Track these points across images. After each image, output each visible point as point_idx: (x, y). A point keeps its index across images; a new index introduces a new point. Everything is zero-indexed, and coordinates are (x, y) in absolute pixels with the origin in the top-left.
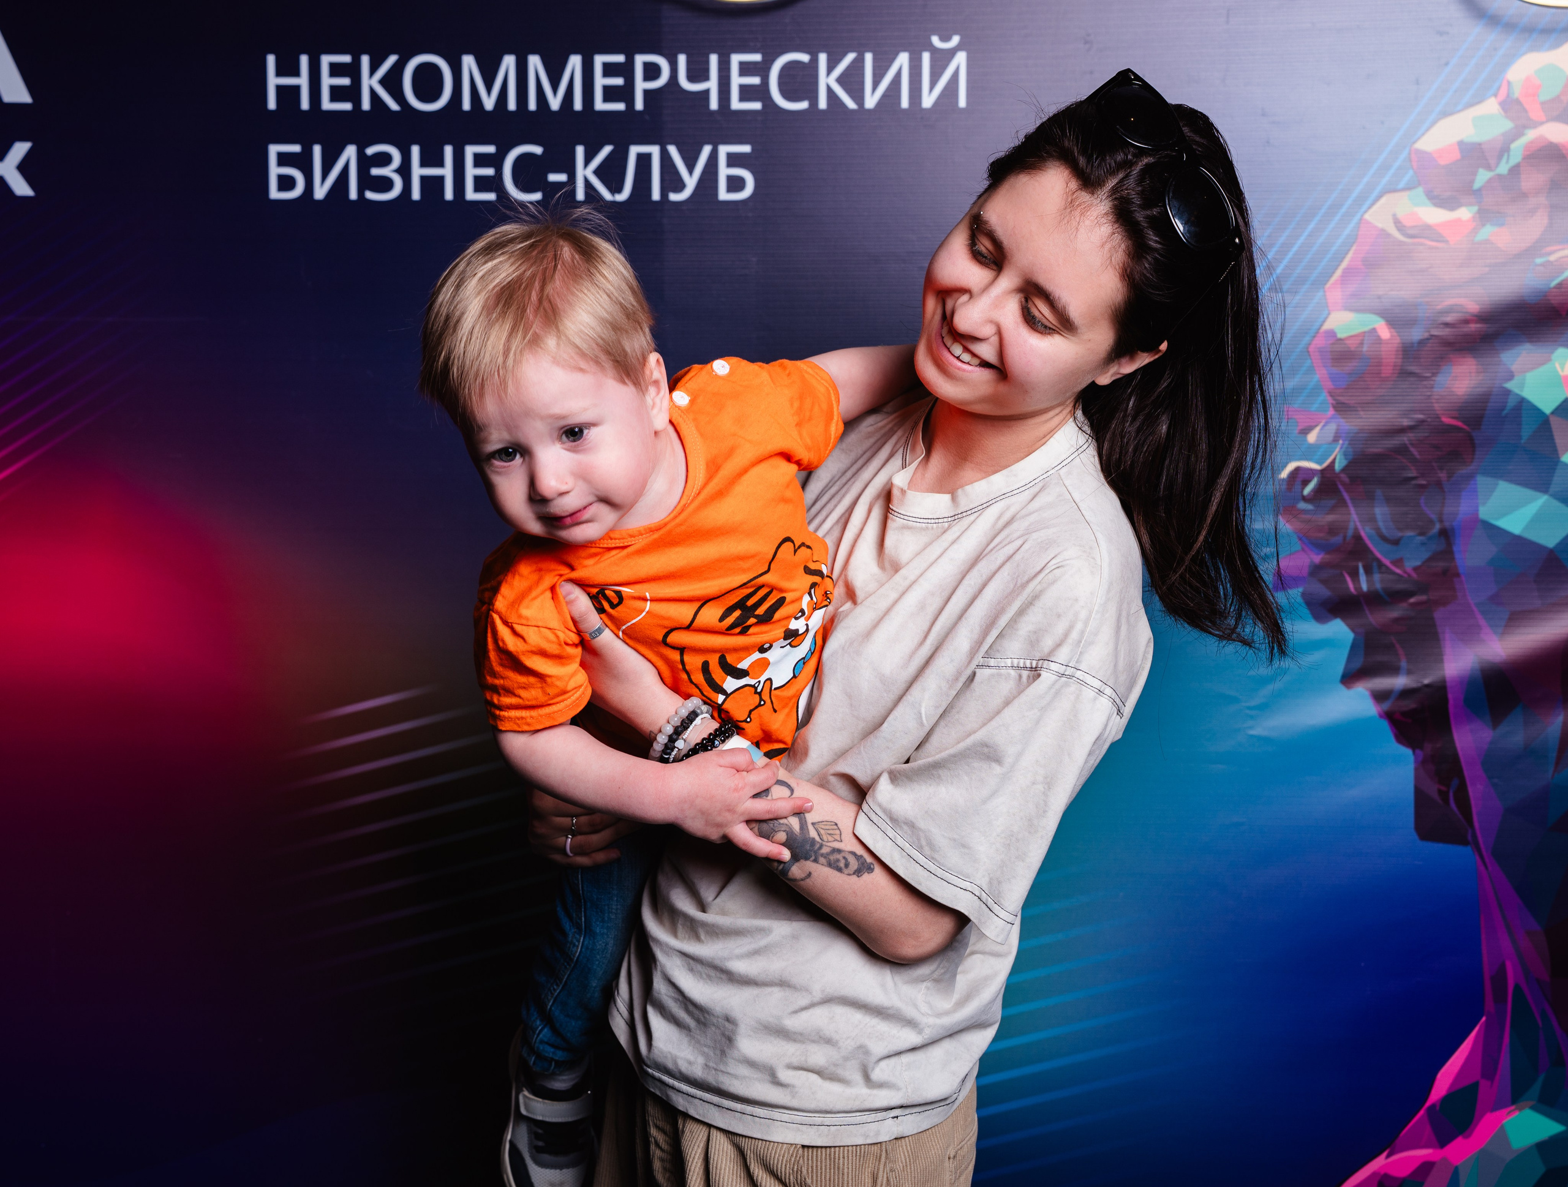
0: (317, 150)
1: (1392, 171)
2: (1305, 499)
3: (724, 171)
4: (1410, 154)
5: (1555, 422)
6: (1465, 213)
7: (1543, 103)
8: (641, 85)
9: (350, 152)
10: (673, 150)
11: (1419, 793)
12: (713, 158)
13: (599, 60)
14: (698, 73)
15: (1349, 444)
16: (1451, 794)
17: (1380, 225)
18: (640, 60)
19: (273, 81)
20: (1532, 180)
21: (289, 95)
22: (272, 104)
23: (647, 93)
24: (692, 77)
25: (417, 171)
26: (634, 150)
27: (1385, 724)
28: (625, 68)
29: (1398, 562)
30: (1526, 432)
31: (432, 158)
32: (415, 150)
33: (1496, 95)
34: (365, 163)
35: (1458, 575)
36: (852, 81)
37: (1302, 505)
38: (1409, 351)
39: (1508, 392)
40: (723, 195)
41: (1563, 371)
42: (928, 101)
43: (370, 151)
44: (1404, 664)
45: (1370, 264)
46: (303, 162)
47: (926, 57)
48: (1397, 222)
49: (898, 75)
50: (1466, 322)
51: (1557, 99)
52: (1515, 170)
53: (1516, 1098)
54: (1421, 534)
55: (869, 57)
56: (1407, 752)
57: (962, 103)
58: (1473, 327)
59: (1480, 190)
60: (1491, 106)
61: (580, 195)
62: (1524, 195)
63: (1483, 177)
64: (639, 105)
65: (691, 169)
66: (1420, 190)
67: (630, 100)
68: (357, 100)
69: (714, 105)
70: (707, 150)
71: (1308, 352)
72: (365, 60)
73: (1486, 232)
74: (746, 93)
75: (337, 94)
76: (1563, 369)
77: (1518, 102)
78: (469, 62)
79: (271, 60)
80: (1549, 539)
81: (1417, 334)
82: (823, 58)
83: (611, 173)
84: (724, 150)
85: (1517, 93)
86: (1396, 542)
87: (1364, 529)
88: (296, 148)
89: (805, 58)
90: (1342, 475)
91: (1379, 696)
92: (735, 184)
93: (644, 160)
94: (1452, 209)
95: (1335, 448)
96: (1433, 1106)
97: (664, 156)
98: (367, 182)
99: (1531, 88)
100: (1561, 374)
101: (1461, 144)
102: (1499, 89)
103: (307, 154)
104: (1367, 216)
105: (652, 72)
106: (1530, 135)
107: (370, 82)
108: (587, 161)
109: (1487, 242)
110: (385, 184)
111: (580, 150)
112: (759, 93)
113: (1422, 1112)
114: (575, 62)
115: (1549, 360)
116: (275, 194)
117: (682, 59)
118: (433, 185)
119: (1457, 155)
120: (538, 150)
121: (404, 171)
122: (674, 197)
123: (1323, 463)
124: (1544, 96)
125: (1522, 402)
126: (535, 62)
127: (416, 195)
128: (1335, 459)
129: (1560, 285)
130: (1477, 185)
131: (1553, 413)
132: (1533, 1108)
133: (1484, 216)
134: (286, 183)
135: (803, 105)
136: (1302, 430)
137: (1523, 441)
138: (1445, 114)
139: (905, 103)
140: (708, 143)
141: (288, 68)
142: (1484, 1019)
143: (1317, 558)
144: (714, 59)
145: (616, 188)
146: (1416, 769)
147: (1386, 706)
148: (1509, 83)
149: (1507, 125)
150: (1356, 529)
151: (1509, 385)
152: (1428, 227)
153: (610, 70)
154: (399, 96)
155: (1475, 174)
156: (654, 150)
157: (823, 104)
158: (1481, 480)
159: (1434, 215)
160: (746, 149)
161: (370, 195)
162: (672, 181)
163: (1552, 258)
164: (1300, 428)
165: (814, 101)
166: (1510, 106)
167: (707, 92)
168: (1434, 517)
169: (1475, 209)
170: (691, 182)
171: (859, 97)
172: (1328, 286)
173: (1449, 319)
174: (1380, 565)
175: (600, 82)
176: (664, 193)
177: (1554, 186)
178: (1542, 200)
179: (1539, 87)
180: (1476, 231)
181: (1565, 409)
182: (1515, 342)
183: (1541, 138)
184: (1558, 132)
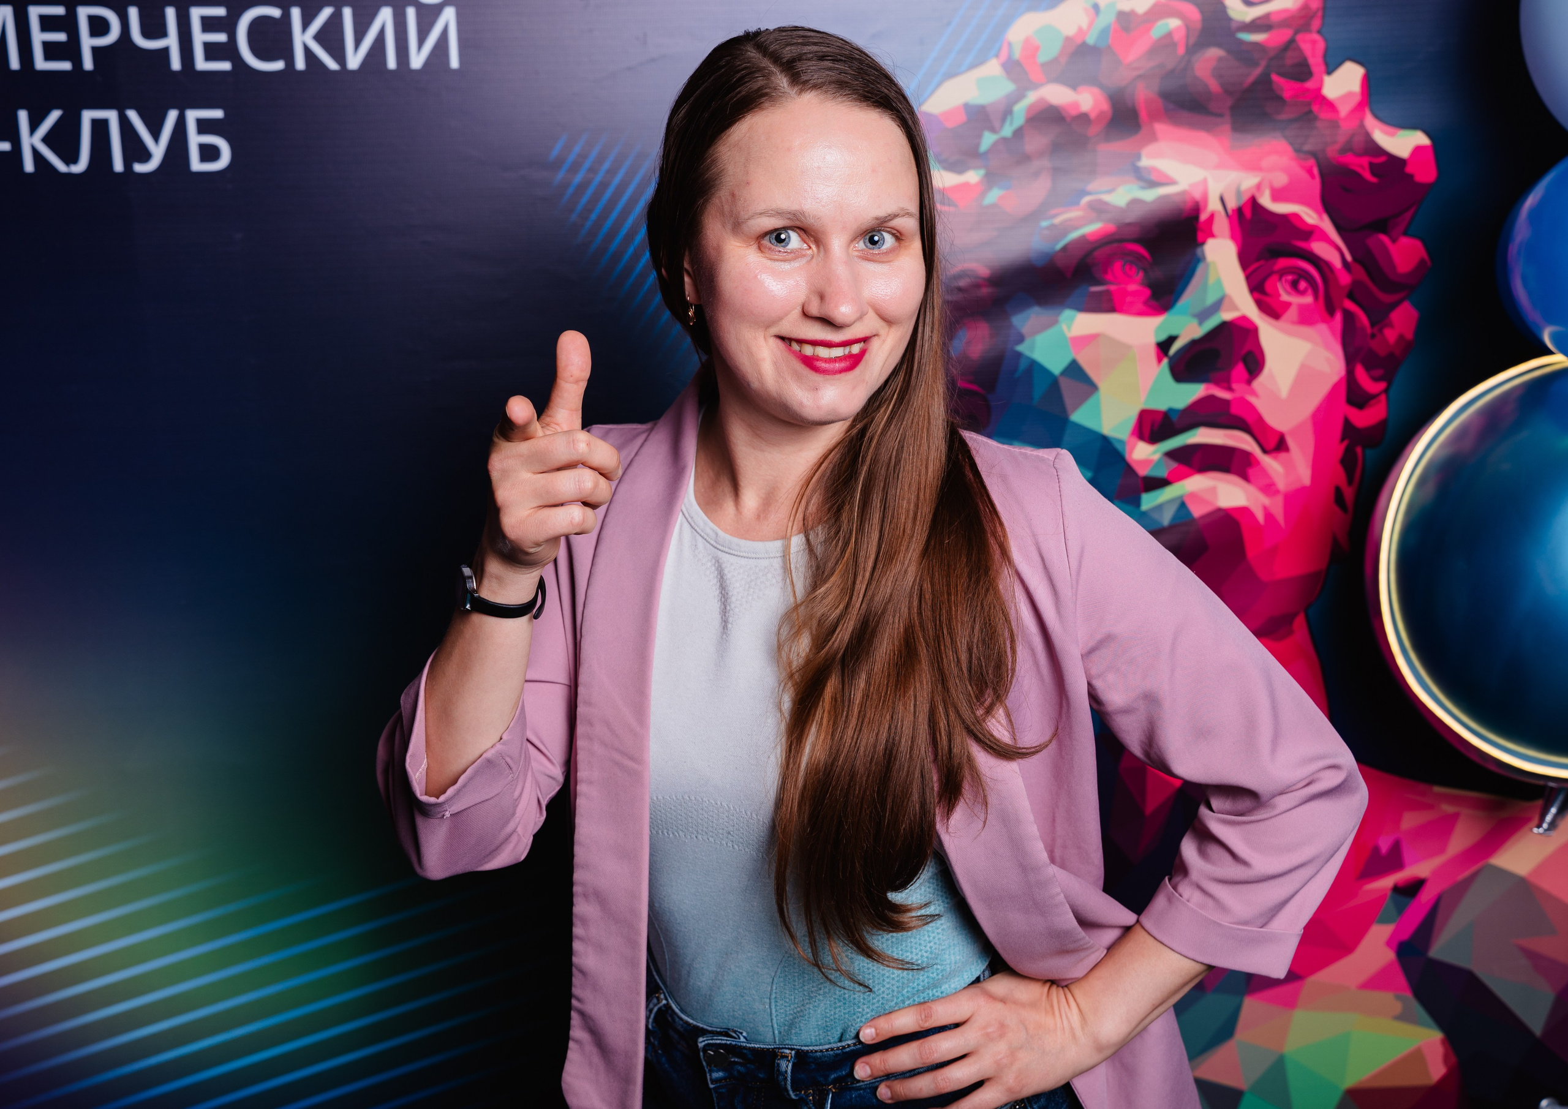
3: (195, 140)
5: (1065, 385)
6: (973, 177)
7: (1044, 65)
8: (87, 43)
10: (133, 115)
12: (181, 123)
13: (35, 12)
14: (154, 28)
18: (84, 13)
20: (1035, 142)
23: (96, 50)
24: (147, 34)
26: (88, 116)
28: (68, 23)
30: (1038, 393)
33: (997, 56)
36: (330, 37)
39: (1019, 355)
40: (196, 165)
41: (1069, 333)
42: (417, 61)
47: (411, 13)
49: (382, 32)
50: (977, 286)
51: (1055, 61)
52: (1018, 133)
55: (347, 13)
57: (454, 63)
58: (985, 291)
59: (986, 153)
60: (993, 68)
61: (29, 166)
62: (1026, 158)
63: (988, 140)
64: (88, 64)
65: (156, 136)
67: (77, 60)
69: (176, 64)
70: (172, 116)
73: (993, 196)
74: (212, 52)
76: (1069, 330)
77: (1018, 63)
82: (296, 13)
84: (192, 115)
85: (1017, 54)
89: (275, 12)
92: (209, 153)
93: (100, 128)
94: (960, 172)
97: (125, 123)
99: (1031, 49)
100: (1068, 335)
101: (967, 107)
102: (1000, 50)
105: (99, 27)
106: (1031, 97)
108: (33, 127)
109: (993, 206)
111: (23, 116)
112: (227, 51)
114: (6, 14)
115: (1055, 322)
117: (133, 13)
119: (963, 117)
122: (139, 168)
124: (1043, 57)
125: (1033, 364)
129: (1065, 248)
130: (983, 148)
131: (1060, 374)
133: (991, 179)
135: (278, 65)
137: (1034, 402)
138: (950, 75)
139: (392, 63)
140: (174, 107)
144: (170, 12)
145: (71, 157)
148: (1009, 44)
149: (1007, 87)
151: (1020, 348)
152: (939, 191)
153: (49, 24)
155: (981, 135)
156: (112, 116)
157: (300, 64)
159: (944, 179)
160: (218, 114)
162: (135, 150)
163: (1057, 221)
165: (290, 60)
166: (1012, 68)
167: (165, 51)
169: (982, 172)
170: (158, 151)
171: (338, 54)
173: (962, 283)
175: (38, 37)
176: (128, 162)
177: (1056, 148)
178: (1045, 162)
179: (1037, 49)
180: (984, 193)
181: (1074, 370)
182: (1023, 306)
183: (1041, 100)
184: (1058, 95)
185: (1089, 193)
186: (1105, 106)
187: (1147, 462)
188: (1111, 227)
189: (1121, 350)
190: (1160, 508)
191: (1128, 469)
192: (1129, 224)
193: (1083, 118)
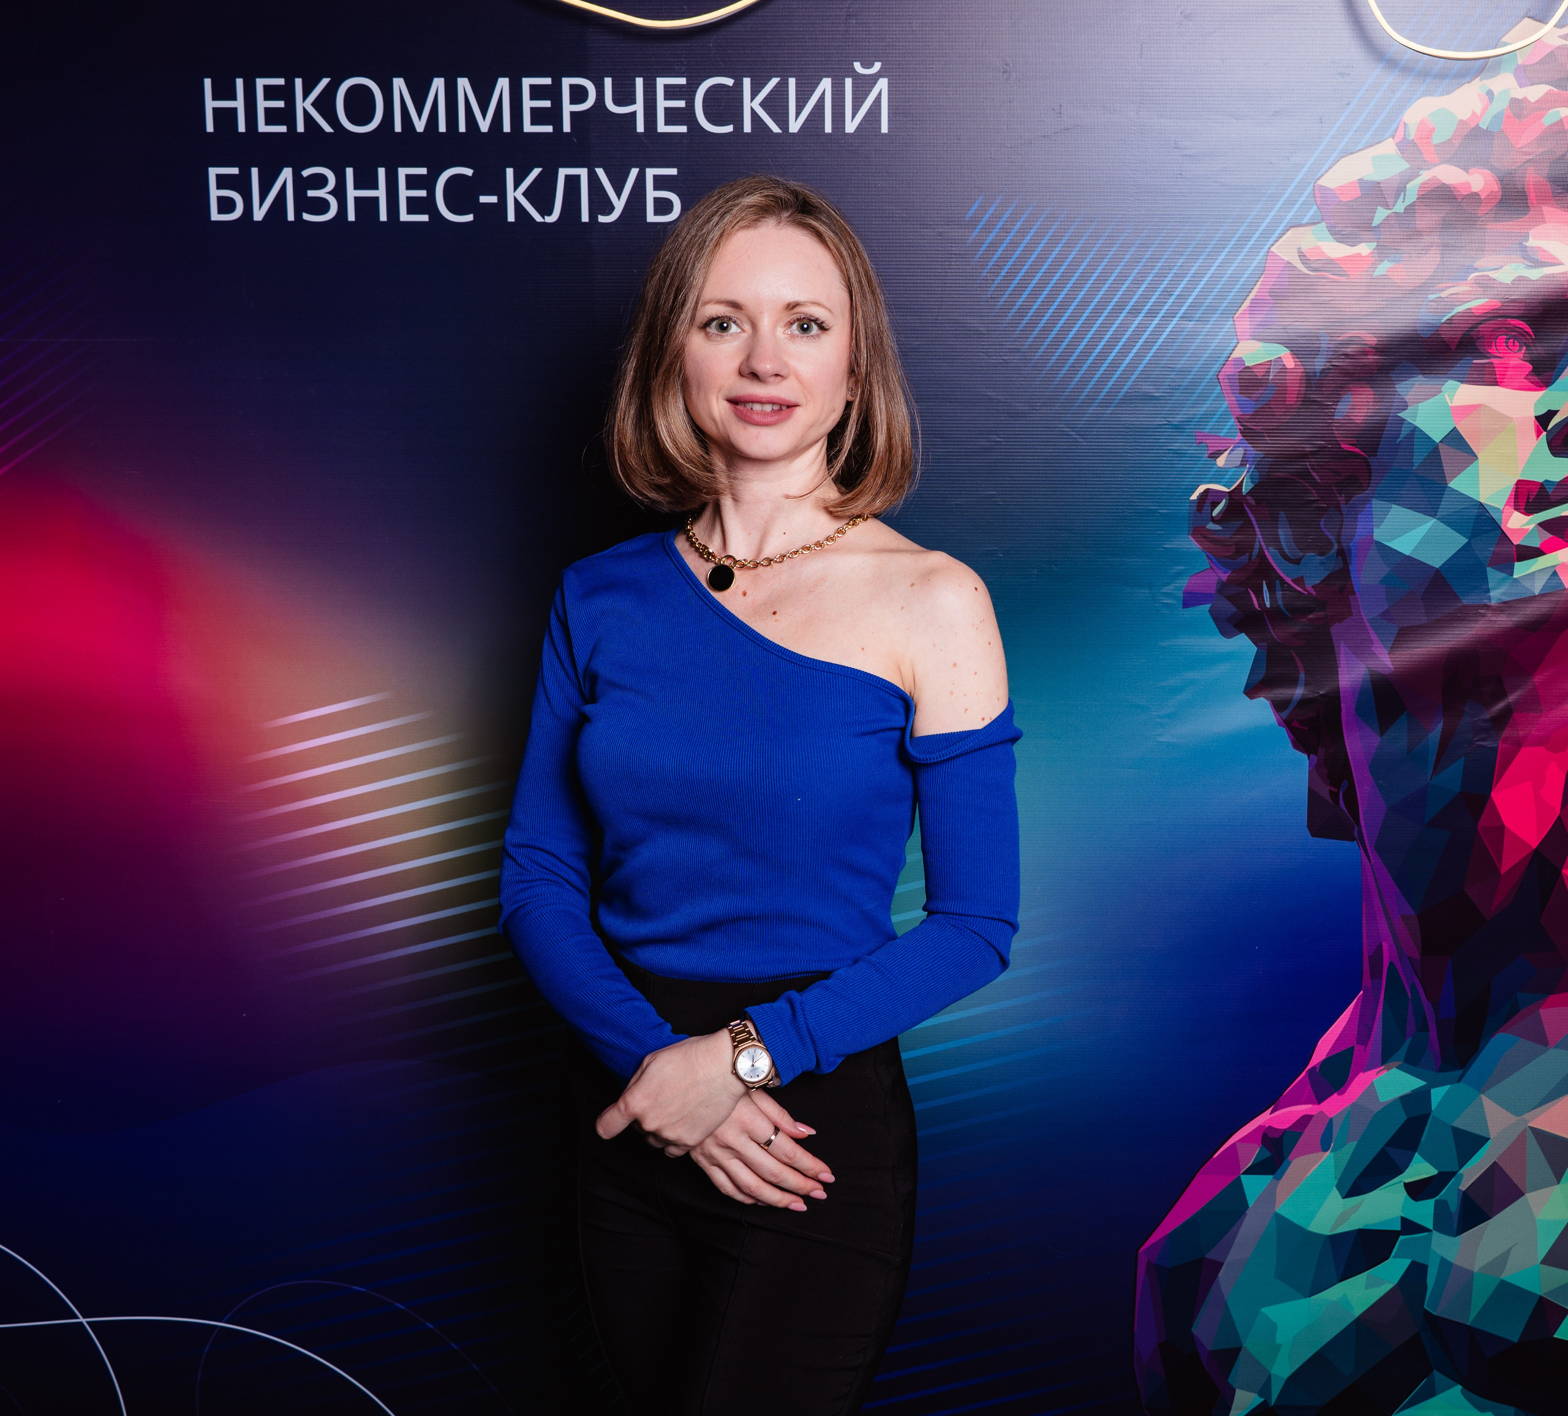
0: (255, 171)
1: (1297, 206)
2: (1213, 520)
3: (651, 194)
4: (1314, 190)
5: (1444, 450)
6: (1365, 249)
7: (1437, 146)
8: (568, 108)
9: (287, 174)
10: (600, 172)
11: (1313, 796)
12: (641, 179)
13: (527, 82)
14: (624, 96)
15: (1255, 468)
16: (1341, 795)
17: (1286, 258)
18: (567, 82)
19: (210, 104)
20: (1427, 219)
21: (225, 117)
22: (210, 128)
23: (573, 114)
24: (617, 102)
25: (352, 193)
26: (563, 172)
27: (1283, 731)
28: (553, 93)
29: (1299, 581)
30: (1418, 459)
31: (366, 180)
32: (349, 172)
33: (1393, 136)
34: (301, 185)
35: (1353, 593)
36: (776, 105)
37: (1211, 526)
38: (1311, 380)
39: (1402, 421)
40: (651, 217)
41: (1452, 403)
42: (851, 127)
43: (306, 173)
44: (1302, 676)
45: (1277, 296)
46: (241, 184)
47: (849, 83)
48: (1302, 255)
49: (822, 98)
50: (1365, 353)
51: (1448, 142)
52: (1410, 209)
53: (1385, 1059)
54: (1321, 554)
55: (792, 82)
56: (1303, 760)
57: (885, 128)
58: (1371, 358)
59: (1378, 227)
60: (1389, 147)
61: (511, 218)
62: (1418, 233)
63: (1381, 214)
64: (567, 128)
65: (619, 191)
66: (1324, 224)
67: (558, 123)
68: (292, 123)
69: (640, 128)
70: (634, 172)
71: (1218, 379)
72: (298, 82)
73: (1383, 268)
74: (672, 116)
75: (272, 116)
76: (1451, 400)
77: (1413, 143)
78: (399, 84)
79: (208, 82)
80: (1436, 559)
81: (1319, 364)
82: (747, 82)
83: (541, 194)
84: (651, 173)
85: (1412, 134)
86: (1297, 562)
87: (1268, 549)
88: (235, 171)
89: (729, 82)
90: (1249, 498)
91: (1278, 706)
92: (663, 206)
93: (573, 182)
94: (1353, 244)
95: (1244, 471)
96: (1314, 1068)
97: (593, 179)
98: (304, 204)
99: (1426, 130)
100: (1450, 405)
101: (1361, 181)
102: (1396, 130)
103: (245, 177)
104: (1273, 249)
105: (578, 95)
106: (1424, 176)
107: (304, 105)
108: (517, 183)
109: (1384, 277)
110: (321, 206)
111: (510, 172)
112: (685, 116)
113: (1304, 1074)
114: (503, 84)
115: (1439, 391)
116: (215, 216)
117: (608, 82)
118: (367, 207)
119: (1358, 193)
120: (468, 172)
121: (340, 192)
122: (602, 219)
123: (1232, 486)
124: (1436, 139)
125: (1415, 429)
126: (463, 84)
127: (351, 217)
128: (1242, 482)
129: (1449, 321)
130: (1375, 223)
131: (1441, 442)
132: (1399, 1068)
133: (1382, 251)
134: (226, 205)
135: (729, 129)
136: (1212, 453)
137: (1414, 468)
138: (1346, 153)
139: (828, 129)
140: (635, 166)
141: (224, 91)
142: (1362, 992)
143: (1224, 577)
144: (639, 82)
145: (546, 210)
146: (1310, 772)
147: (1285, 714)
148: (1405, 124)
149: (1402, 166)
150: (1261, 548)
151: (1403, 415)
152: (1331, 261)
153: (537, 92)
154: (332, 119)
155: (1374, 211)
156: (583, 172)
157: (747, 128)
158: (1376, 504)
159: (1336, 250)
160: (673, 171)
161: (307, 217)
162: (601, 203)
163: (1443, 294)
164: (1210, 452)
165: (739, 125)
166: (1406, 147)
167: (634, 114)
168: (1333, 539)
169: (1374, 245)
170: (619, 205)
171: (783, 122)
172: (1236, 316)
173: (1349, 350)
174: (1283, 582)
175: (528, 104)
176: (593, 215)
177: (1446, 225)
178: (1435, 238)
179: (1433, 130)
180: (1374, 266)
181: (1455, 438)
182: (1409, 373)
183: (1434, 179)
184: (1450, 175)
185: (1476, 270)
186: (1496, 187)
187: (1521, 531)
188: (1496, 303)
189: (1501, 420)
190: (1532, 575)
191: (1504, 537)
192: (1514, 301)
193: (1474, 197)
